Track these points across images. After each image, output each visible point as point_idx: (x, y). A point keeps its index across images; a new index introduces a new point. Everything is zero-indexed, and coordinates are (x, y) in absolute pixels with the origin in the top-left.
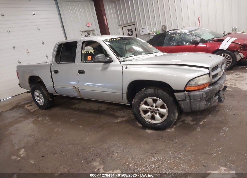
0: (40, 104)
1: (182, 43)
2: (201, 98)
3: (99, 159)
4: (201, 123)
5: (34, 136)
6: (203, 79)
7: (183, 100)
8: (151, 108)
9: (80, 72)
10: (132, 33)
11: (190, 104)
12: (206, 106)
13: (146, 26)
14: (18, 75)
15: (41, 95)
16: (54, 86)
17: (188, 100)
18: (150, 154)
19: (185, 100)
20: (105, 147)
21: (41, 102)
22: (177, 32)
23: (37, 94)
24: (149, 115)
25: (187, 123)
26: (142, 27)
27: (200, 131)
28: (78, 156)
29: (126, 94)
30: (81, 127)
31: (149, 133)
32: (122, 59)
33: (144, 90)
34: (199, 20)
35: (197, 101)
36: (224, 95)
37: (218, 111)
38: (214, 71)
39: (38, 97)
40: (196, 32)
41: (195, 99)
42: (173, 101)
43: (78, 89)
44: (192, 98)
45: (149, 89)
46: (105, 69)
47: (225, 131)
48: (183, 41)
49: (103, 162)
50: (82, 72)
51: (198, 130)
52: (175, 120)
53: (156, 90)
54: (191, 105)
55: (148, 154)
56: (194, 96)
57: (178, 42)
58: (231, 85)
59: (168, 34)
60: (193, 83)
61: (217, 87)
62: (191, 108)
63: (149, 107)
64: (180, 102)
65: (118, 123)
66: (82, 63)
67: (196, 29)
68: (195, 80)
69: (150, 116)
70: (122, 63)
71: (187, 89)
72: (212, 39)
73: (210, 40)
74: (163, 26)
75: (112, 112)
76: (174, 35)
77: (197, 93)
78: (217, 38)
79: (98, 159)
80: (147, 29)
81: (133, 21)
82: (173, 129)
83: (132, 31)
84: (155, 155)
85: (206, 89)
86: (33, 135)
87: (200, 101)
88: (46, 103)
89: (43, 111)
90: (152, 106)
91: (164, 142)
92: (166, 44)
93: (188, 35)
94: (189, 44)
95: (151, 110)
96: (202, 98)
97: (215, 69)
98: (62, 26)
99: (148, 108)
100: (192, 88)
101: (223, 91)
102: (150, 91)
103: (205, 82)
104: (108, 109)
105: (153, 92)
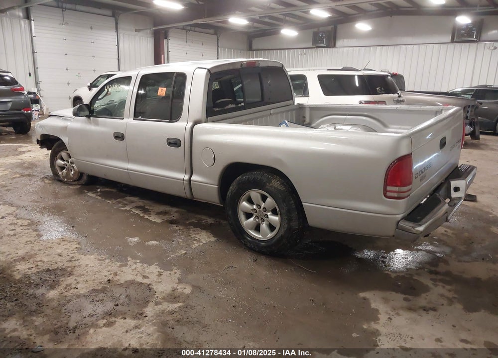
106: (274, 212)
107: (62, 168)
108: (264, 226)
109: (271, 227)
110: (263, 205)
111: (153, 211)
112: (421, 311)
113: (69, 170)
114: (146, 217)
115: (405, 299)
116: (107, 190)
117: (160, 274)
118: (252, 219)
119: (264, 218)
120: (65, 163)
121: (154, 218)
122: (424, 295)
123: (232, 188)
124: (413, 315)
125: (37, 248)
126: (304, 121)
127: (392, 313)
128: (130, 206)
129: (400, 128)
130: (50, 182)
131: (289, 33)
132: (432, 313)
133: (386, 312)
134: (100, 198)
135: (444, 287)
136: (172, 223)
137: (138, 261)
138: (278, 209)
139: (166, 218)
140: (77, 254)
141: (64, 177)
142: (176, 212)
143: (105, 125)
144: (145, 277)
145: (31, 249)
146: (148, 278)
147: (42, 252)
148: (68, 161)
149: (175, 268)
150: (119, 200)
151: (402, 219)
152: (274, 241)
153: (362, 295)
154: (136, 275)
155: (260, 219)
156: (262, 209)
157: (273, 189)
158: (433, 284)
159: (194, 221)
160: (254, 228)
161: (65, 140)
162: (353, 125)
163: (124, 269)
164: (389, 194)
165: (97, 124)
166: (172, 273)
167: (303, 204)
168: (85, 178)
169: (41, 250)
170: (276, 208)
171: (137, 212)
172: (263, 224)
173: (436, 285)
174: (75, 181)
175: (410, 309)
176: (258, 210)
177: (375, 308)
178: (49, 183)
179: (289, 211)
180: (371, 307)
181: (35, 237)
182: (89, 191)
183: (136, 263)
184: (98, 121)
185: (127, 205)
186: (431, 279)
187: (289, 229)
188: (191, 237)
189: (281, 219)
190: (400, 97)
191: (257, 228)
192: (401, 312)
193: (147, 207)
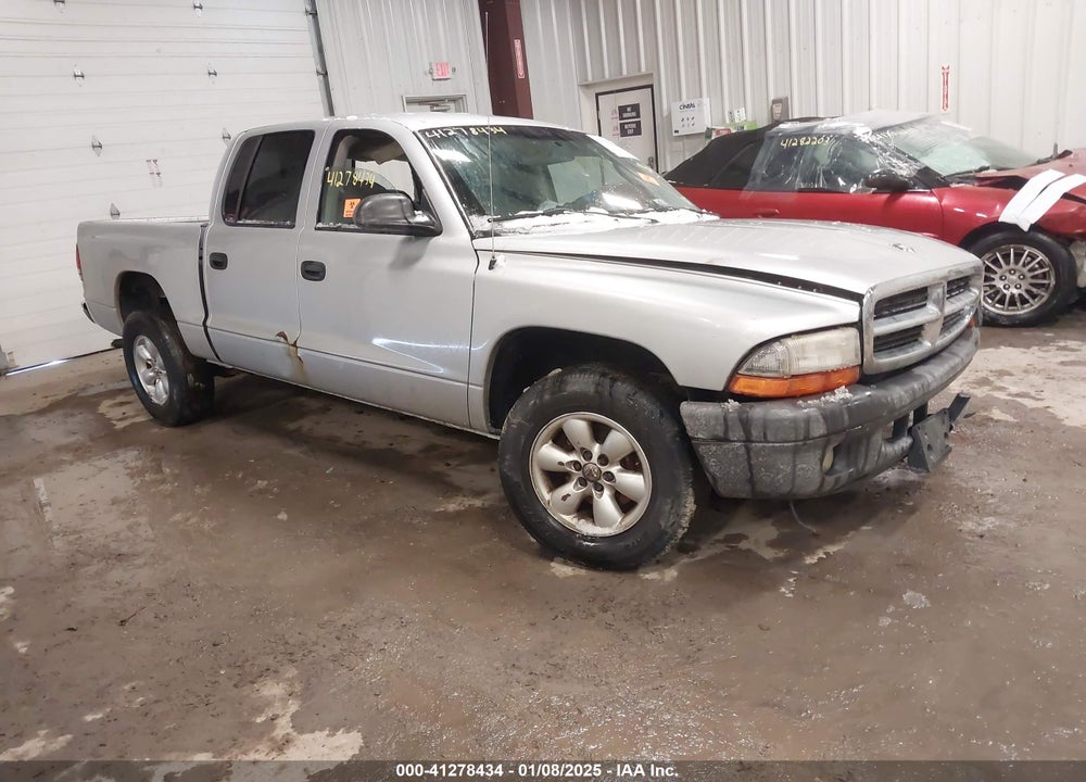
0: (156, 401)
1: (830, 178)
2: (802, 440)
3: (296, 672)
4: (810, 560)
5: (77, 536)
6: (825, 346)
7: (718, 440)
8: (583, 461)
9: (307, 272)
10: (638, 124)
11: (746, 463)
12: (830, 480)
13: (701, 97)
14: (79, 267)
15: (159, 359)
16: (208, 323)
17: (740, 441)
18: (525, 679)
19: (725, 439)
20: (347, 618)
21: (159, 390)
22: (816, 126)
23: (148, 355)
24: (569, 495)
25: (749, 550)
26: (681, 100)
27: (790, 595)
28: (214, 645)
29: (481, 389)
30: (283, 516)
31: (557, 577)
32: (481, 223)
33: (554, 377)
34: (946, 83)
35: (783, 451)
36: (946, 435)
37: (912, 510)
38: (895, 316)
39: (149, 366)
40: (903, 133)
41: (769, 438)
42: (678, 439)
43: (294, 345)
44: (755, 433)
45: (578, 376)
46: (405, 262)
47: (910, 606)
48: (838, 173)
49: (307, 686)
50: (313, 271)
51: (783, 590)
52: (681, 532)
53: (607, 381)
54: (750, 466)
55: (517, 673)
56: (766, 424)
57: (813, 178)
58: (1017, 395)
59: (772, 138)
60: (768, 360)
61: (899, 394)
62: (751, 481)
63: (573, 457)
64: (702, 449)
65: (446, 516)
66: (319, 229)
67: (906, 123)
68: (778, 347)
69: (574, 501)
70: (481, 243)
71: (740, 386)
72: (971, 172)
73: (964, 177)
74: (774, 102)
75: (439, 467)
76: (799, 143)
77: (783, 412)
78: (1000, 169)
79: (291, 672)
80: (701, 111)
81: (643, 70)
82: (671, 573)
83: (638, 116)
84: (543, 684)
85: (832, 399)
86: (75, 532)
87: (796, 451)
88: (175, 398)
89: (166, 430)
90: (587, 454)
91: (609, 626)
92: (758, 181)
93: (864, 146)
94: (862, 191)
95: (580, 474)
96: (807, 438)
97: (902, 305)
98: (320, 70)
99: (569, 463)
100: (761, 387)
101: (946, 418)
102: (581, 382)
103: (833, 361)
104: (430, 449)
105: (591, 389)
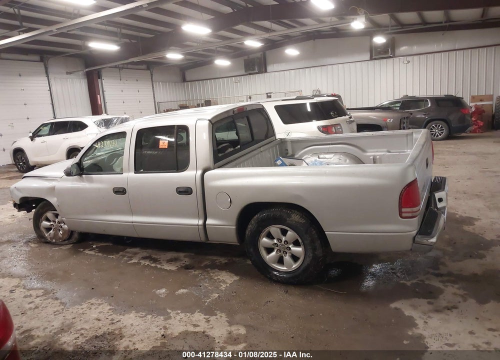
106: (296, 244)
107: (49, 229)
108: (287, 258)
109: (295, 258)
110: (284, 239)
111: (162, 259)
112: (447, 311)
113: (57, 230)
114: (159, 266)
115: (429, 303)
116: (102, 244)
117: (208, 321)
118: (274, 253)
119: (286, 250)
120: (52, 223)
121: (167, 267)
122: (441, 296)
123: (252, 226)
124: (442, 316)
125: (70, 317)
126: (288, 153)
127: (425, 317)
128: (136, 258)
129: (377, 152)
130: (36, 245)
131: (222, 63)
132: (454, 310)
133: (420, 317)
134: (100, 254)
135: (453, 286)
136: (187, 269)
137: (179, 312)
138: (300, 241)
139: (179, 264)
140: (114, 316)
141: (52, 239)
142: (185, 257)
143: (101, 181)
144: (195, 326)
145: (65, 319)
146: (198, 326)
147: (77, 320)
148: (54, 221)
149: (218, 312)
150: (121, 253)
151: (417, 234)
152: (300, 271)
153: (393, 305)
154: (186, 325)
155: (282, 252)
156: (283, 243)
157: (294, 222)
158: (443, 285)
159: (207, 263)
160: (277, 261)
161: (53, 200)
162: (335, 153)
163: (170, 321)
164: (404, 215)
165: (91, 181)
166: (218, 317)
167: (326, 233)
168: (76, 236)
169: (75, 318)
170: (297, 240)
171: (147, 263)
172: (286, 256)
173: (446, 286)
174: (65, 240)
175: (437, 311)
176: (279, 244)
177: (409, 315)
178: (37, 247)
179: (312, 242)
180: (405, 315)
181: (60, 306)
182: (85, 248)
183: (178, 314)
184: (92, 178)
185: (131, 257)
186: (440, 282)
187: (315, 258)
188: (215, 280)
189: (305, 250)
190: (350, 118)
191: (281, 261)
192: (431, 315)
193: (154, 256)
